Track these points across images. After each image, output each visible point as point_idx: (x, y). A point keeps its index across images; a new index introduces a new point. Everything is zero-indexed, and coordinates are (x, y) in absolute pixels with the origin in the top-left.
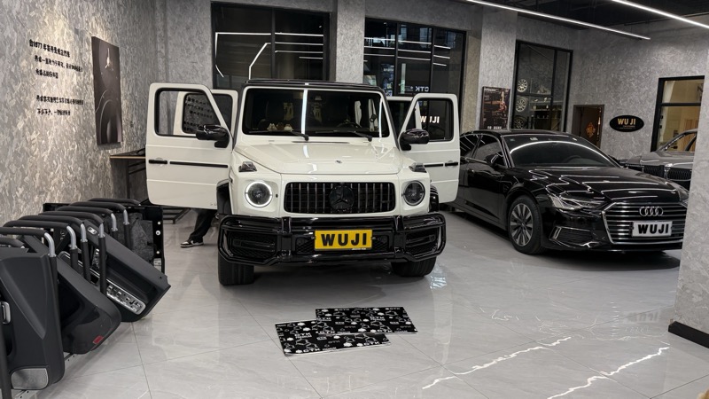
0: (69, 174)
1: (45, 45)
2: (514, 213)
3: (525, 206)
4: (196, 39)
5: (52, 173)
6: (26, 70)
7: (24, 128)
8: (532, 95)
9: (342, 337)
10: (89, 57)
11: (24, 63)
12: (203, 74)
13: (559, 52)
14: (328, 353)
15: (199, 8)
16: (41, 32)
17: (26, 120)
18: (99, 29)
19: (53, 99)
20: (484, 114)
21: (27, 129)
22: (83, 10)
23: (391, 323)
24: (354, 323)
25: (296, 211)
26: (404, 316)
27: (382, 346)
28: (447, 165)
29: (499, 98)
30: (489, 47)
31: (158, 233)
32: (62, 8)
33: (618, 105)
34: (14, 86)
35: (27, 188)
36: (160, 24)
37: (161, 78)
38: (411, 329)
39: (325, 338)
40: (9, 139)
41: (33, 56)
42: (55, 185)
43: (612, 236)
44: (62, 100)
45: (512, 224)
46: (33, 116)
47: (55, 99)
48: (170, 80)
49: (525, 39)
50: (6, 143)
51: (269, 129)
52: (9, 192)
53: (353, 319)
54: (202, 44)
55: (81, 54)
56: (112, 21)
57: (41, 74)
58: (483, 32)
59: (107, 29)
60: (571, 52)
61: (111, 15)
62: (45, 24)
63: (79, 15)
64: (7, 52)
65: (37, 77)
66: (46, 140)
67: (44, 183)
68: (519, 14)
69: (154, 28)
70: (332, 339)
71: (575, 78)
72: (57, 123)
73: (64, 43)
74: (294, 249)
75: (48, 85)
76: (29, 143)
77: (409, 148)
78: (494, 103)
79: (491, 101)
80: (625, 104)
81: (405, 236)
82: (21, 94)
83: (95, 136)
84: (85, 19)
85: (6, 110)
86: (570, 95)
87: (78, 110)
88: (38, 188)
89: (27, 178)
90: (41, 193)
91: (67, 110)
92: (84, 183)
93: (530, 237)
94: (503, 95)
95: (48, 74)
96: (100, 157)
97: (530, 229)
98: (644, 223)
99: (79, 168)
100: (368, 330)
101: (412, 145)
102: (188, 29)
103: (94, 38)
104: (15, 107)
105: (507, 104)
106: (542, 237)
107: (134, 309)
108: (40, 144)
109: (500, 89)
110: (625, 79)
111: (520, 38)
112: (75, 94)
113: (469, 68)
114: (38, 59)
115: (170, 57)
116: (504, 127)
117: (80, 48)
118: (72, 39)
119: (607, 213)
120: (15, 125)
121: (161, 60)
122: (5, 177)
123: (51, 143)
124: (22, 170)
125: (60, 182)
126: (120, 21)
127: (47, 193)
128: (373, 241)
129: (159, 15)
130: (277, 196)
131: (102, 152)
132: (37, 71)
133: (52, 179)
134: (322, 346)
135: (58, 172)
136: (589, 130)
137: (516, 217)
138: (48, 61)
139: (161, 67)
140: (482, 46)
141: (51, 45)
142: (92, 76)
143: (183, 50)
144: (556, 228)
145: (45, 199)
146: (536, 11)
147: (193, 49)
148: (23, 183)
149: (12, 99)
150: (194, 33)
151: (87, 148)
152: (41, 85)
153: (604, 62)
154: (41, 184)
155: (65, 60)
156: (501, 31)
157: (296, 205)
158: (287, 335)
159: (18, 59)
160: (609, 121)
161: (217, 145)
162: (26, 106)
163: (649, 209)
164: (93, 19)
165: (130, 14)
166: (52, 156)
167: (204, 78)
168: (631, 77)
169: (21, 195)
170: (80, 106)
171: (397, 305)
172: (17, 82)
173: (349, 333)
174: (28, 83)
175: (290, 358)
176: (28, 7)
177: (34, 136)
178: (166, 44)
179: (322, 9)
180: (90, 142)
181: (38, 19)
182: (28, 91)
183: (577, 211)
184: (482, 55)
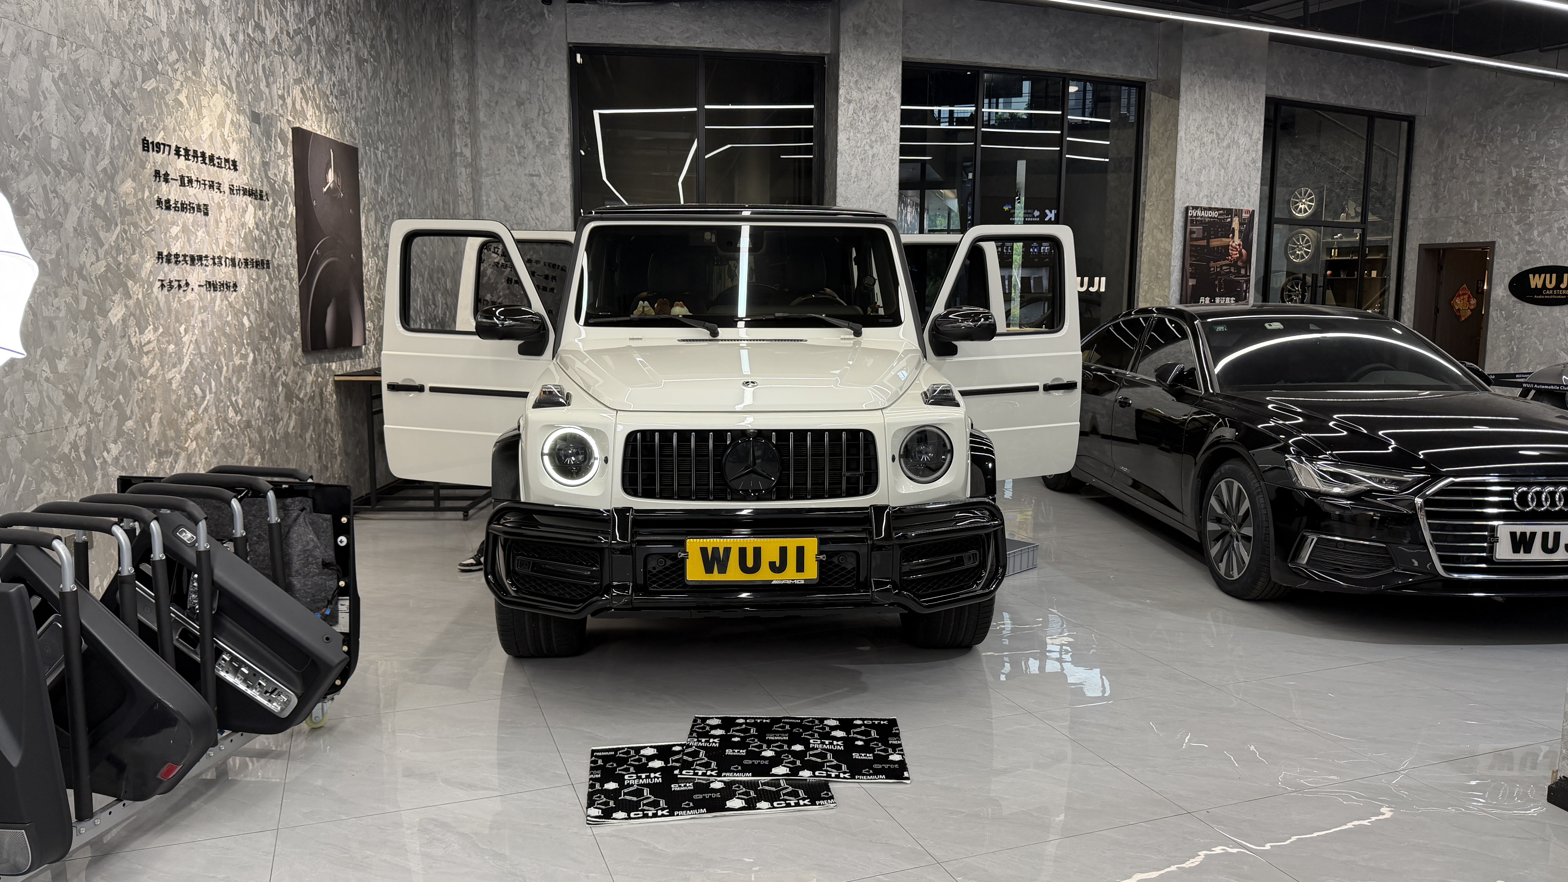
0: (231, 413)
1: (177, 150)
2: (1213, 501)
3: (1236, 484)
4: (537, 126)
5: (191, 413)
6: (131, 200)
7: (124, 320)
8: (1327, 225)
9: (728, 784)
10: (286, 170)
11: (128, 186)
12: (554, 198)
13: (1378, 122)
14: (684, 820)
15: (543, 59)
16: (169, 122)
17: (131, 303)
18: (310, 112)
19: (195, 260)
20: (1189, 270)
21: (132, 322)
22: (272, 73)
23: (856, 755)
24: (769, 753)
25: (649, 494)
26: (893, 741)
27: (816, 811)
28: (1048, 388)
29: (1228, 231)
30: (1198, 116)
31: (343, 540)
32: (221, 69)
33: (1529, 242)
34: (102, 234)
35: (130, 444)
36: (460, 96)
37: (463, 209)
38: (898, 772)
39: (690, 786)
40: (89, 342)
41: (149, 170)
42: (197, 437)
43: (1442, 559)
44: (217, 261)
45: (1212, 526)
46: (147, 295)
47: (200, 258)
48: (485, 213)
49: (1289, 95)
50: (81, 352)
51: (636, 314)
52: (87, 452)
53: (769, 743)
54: (550, 136)
55: (265, 165)
56: (344, 93)
57: (168, 208)
58: (1184, 83)
59: (330, 110)
60: (1411, 121)
61: (341, 81)
62: (181, 104)
63: (263, 85)
64: (87, 164)
65: (158, 214)
66: (179, 343)
67: (171, 433)
68: (1273, 37)
69: (448, 105)
70: (703, 788)
71: (1421, 180)
72: (203, 309)
73: (225, 142)
74: (640, 581)
75: (185, 230)
76: (138, 351)
77: (953, 351)
78: (1215, 243)
79: (1208, 239)
80: (1547, 239)
81: (898, 553)
82: (119, 250)
83: (297, 334)
84: (277, 90)
85: (82, 284)
86: (1410, 222)
87: (257, 280)
88: (157, 443)
89: (130, 424)
90: (162, 454)
91: (231, 280)
92: (268, 433)
93: (1247, 559)
94: (1236, 224)
95: (183, 207)
96: (310, 378)
97: (1247, 538)
98: (1528, 529)
99: (258, 403)
100: (795, 771)
101: (961, 345)
102: (520, 104)
103: (297, 131)
104: (103, 278)
105: (1247, 243)
106: (1273, 559)
107: (275, 707)
108: (163, 352)
109: (1229, 212)
110: (1545, 179)
111: (1278, 93)
112: (249, 247)
113: (1152, 166)
114: (161, 176)
115: (483, 164)
116: (1240, 297)
117: (263, 152)
118: (245, 133)
119: (1427, 502)
120: (104, 313)
121: (463, 173)
122: (76, 421)
123: (188, 352)
124: (118, 406)
125: (209, 431)
126: (362, 94)
127: (177, 455)
128: (821, 565)
129: (458, 77)
130: (606, 461)
131: (314, 367)
132: (159, 202)
133: (192, 424)
134: (675, 804)
135: (206, 410)
136: (1458, 303)
137: (1219, 510)
138: (185, 181)
139: (463, 186)
140: (1182, 113)
141: (192, 147)
142: (292, 209)
143: (510, 150)
144: (1304, 539)
145: (172, 467)
146: (1305, 28)
147: (530, 146)
148: (120, 433)
149: (98, 260)
150: (533, 114)
151: (278, 359)
152: (167, 230)
153: (1492, 140)
154: (164, 435)
155: (226, 177)
156: (1227, 78)
157: (649, 481)
158: (610, 774)
159: (112, 179)
160: (1507, 281)
161: (524, 351)
162: (131, 274)
163: (1538, 494)
164: (296, 91)
165: (387, 77)
166: (191, 377)
167: (555, 208)
168: (1560, 174)
169: (117, 459)
170: (262, 272)
171: (882, 713)
172: (109, 224)
173: (748, 777)
174: (136, 226)
175: (597, 830)
176: (139, 73)
177: (149, 335)
178: (474, 137)
179: (807, 48)
180: (287, 347)
181: (162, 95)
182: (136, 245)
183: (1355, 497)
184: (1181, 134)
